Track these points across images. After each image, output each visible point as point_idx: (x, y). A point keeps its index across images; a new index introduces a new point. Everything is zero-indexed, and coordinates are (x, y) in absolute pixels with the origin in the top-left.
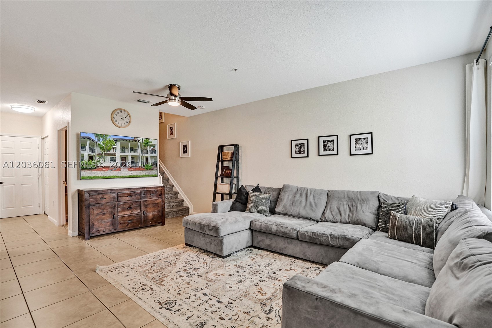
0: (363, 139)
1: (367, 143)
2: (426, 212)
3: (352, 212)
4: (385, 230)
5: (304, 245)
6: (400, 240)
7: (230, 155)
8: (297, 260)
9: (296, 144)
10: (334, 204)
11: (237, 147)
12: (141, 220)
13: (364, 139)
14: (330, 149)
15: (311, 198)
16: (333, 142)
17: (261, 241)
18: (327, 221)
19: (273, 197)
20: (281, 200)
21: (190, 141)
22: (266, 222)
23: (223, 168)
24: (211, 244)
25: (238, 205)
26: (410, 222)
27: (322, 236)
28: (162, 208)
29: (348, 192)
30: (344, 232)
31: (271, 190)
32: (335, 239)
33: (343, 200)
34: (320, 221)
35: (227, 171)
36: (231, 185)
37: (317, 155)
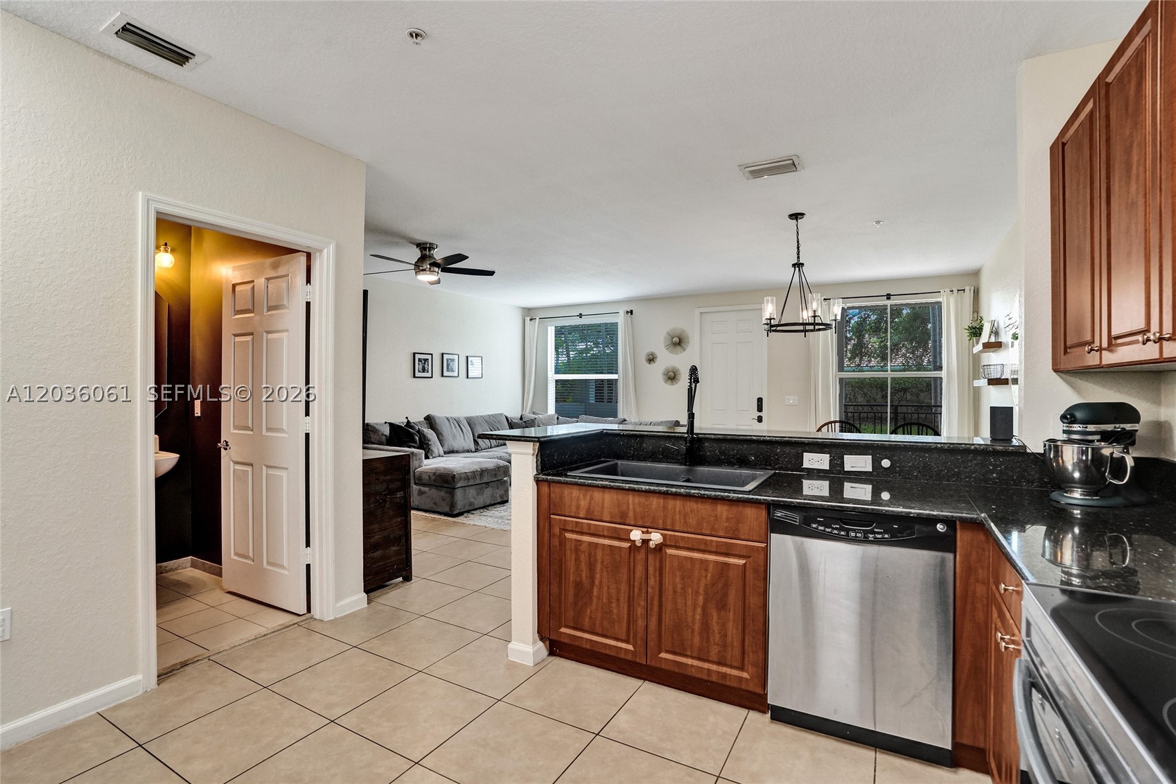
9: (420, 359)
10: (479, 431)
14: (452, 370)
16: (455, 362)
20: (442, 435)
29: (482, 416)
37: (440, 376)
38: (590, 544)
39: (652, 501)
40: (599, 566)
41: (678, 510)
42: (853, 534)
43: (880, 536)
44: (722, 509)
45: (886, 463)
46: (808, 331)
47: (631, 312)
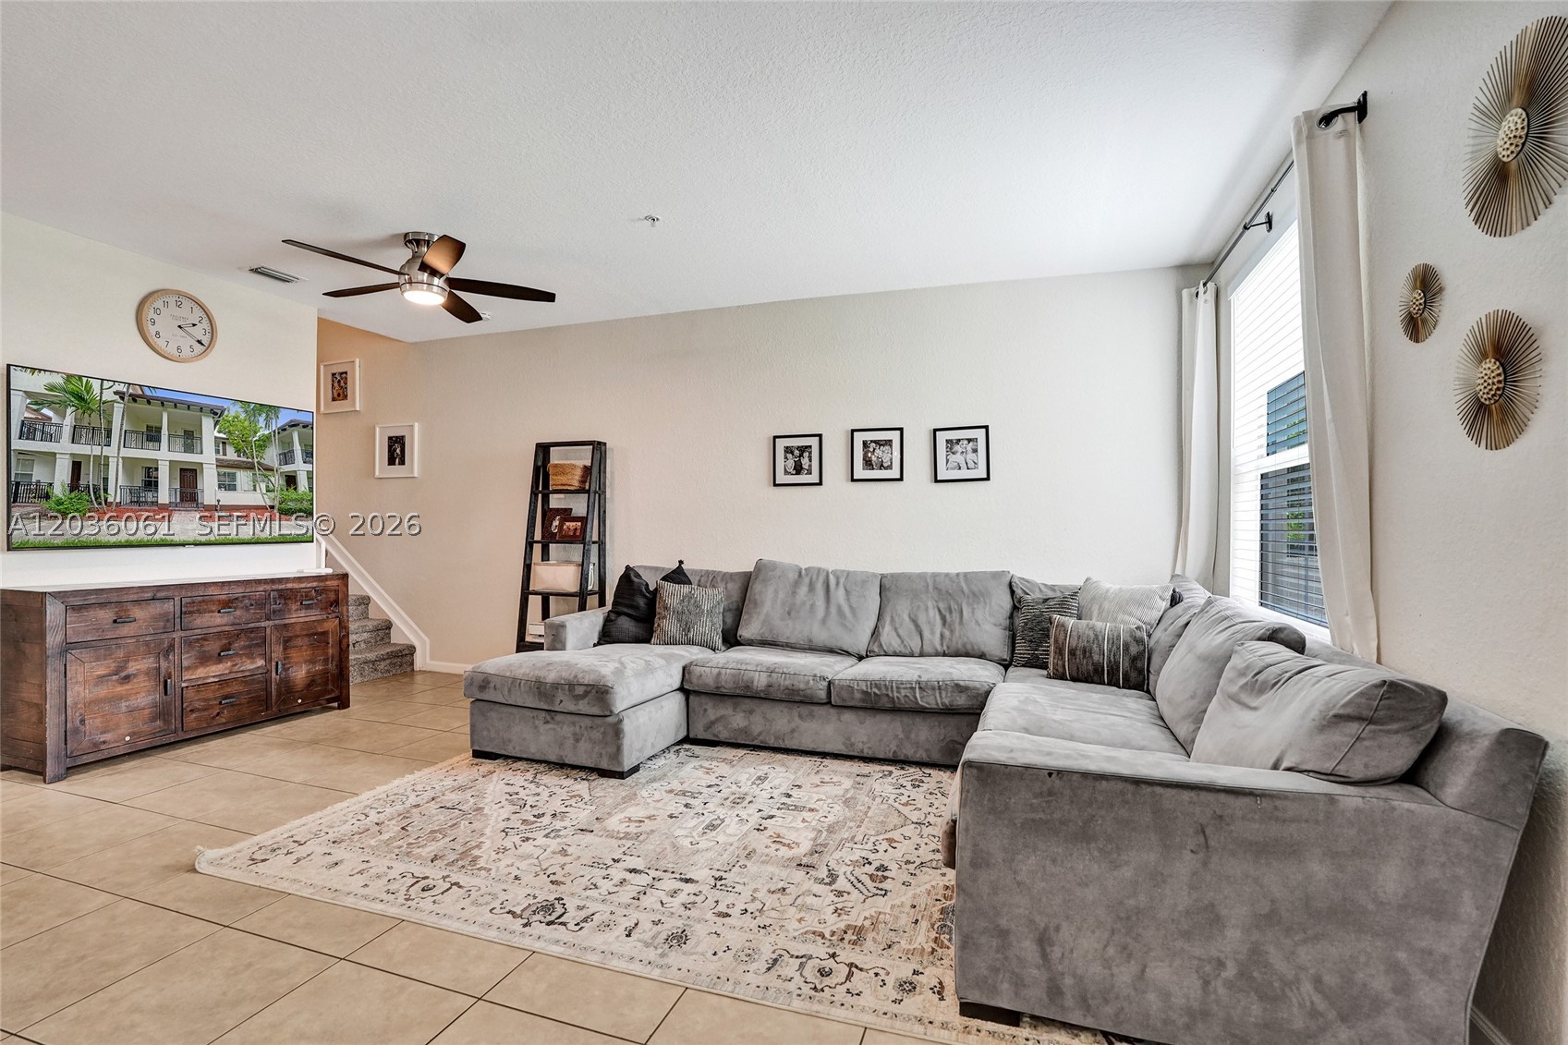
0: (966, 442)
1: (975, 451)
2: (1124, 613)
3: (950, 625)
4: (1036, 663)
5: (848, 716)
6: (1074, 679)
7: (578, 473)
8: (826, 762)
9: (787, 448)
10: (902, 608)
11: (598, 448)
12: (269, 694)
13: (969, 440)
14: (882, 465)
15: (839, 595)
16: (891, 446)
17: (717, 720)
18: (886, 655)
19: (728, 597)
20: (755, 603)
21: (416, 424)
22: (734, 665)
23: (548, 514)
24: (577, 740)
25: (625, 624)
26: (1096, 636)
27: (898, 688)
28: (341, 649)
29: (935, 575)
30: (951, 673)
31: (719, 579)
32: (930, 692)
33: (924, 597)
34: (867, 656)
35: (567, 524)
36: (583, 566)
37: (847, 481)
47: (1358, 107)
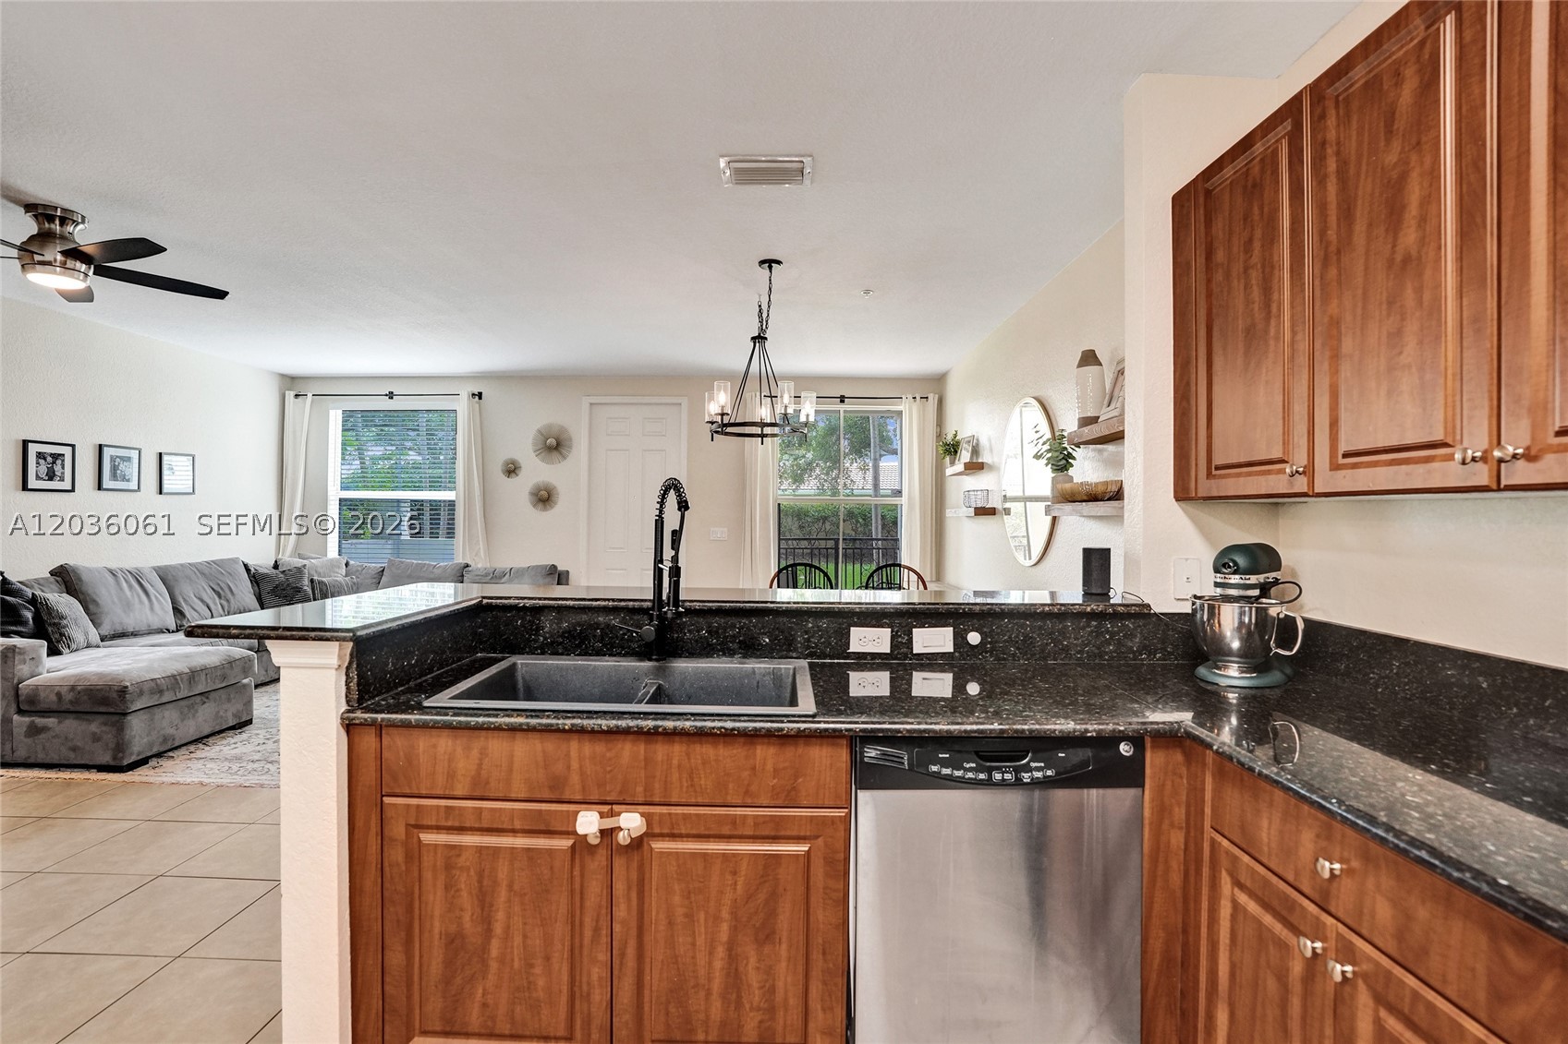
3: (225, 598)
9: (40, 453)
10: (187, 591)
14: (124, 478)
15: (149, 587)
16: (131, 463)
20: (96, 603)
29: (193, 565)
33: (197, 581)
37: (94, 489)
38: (480, 850)
39: (622, 749)
40: (503, 894)
41: (675, 762)
42: (998, 776)
43: (1038, 775)
44: (765, 754)
45: (974, 638)
46: (766, 436)
47: (480, 396)
